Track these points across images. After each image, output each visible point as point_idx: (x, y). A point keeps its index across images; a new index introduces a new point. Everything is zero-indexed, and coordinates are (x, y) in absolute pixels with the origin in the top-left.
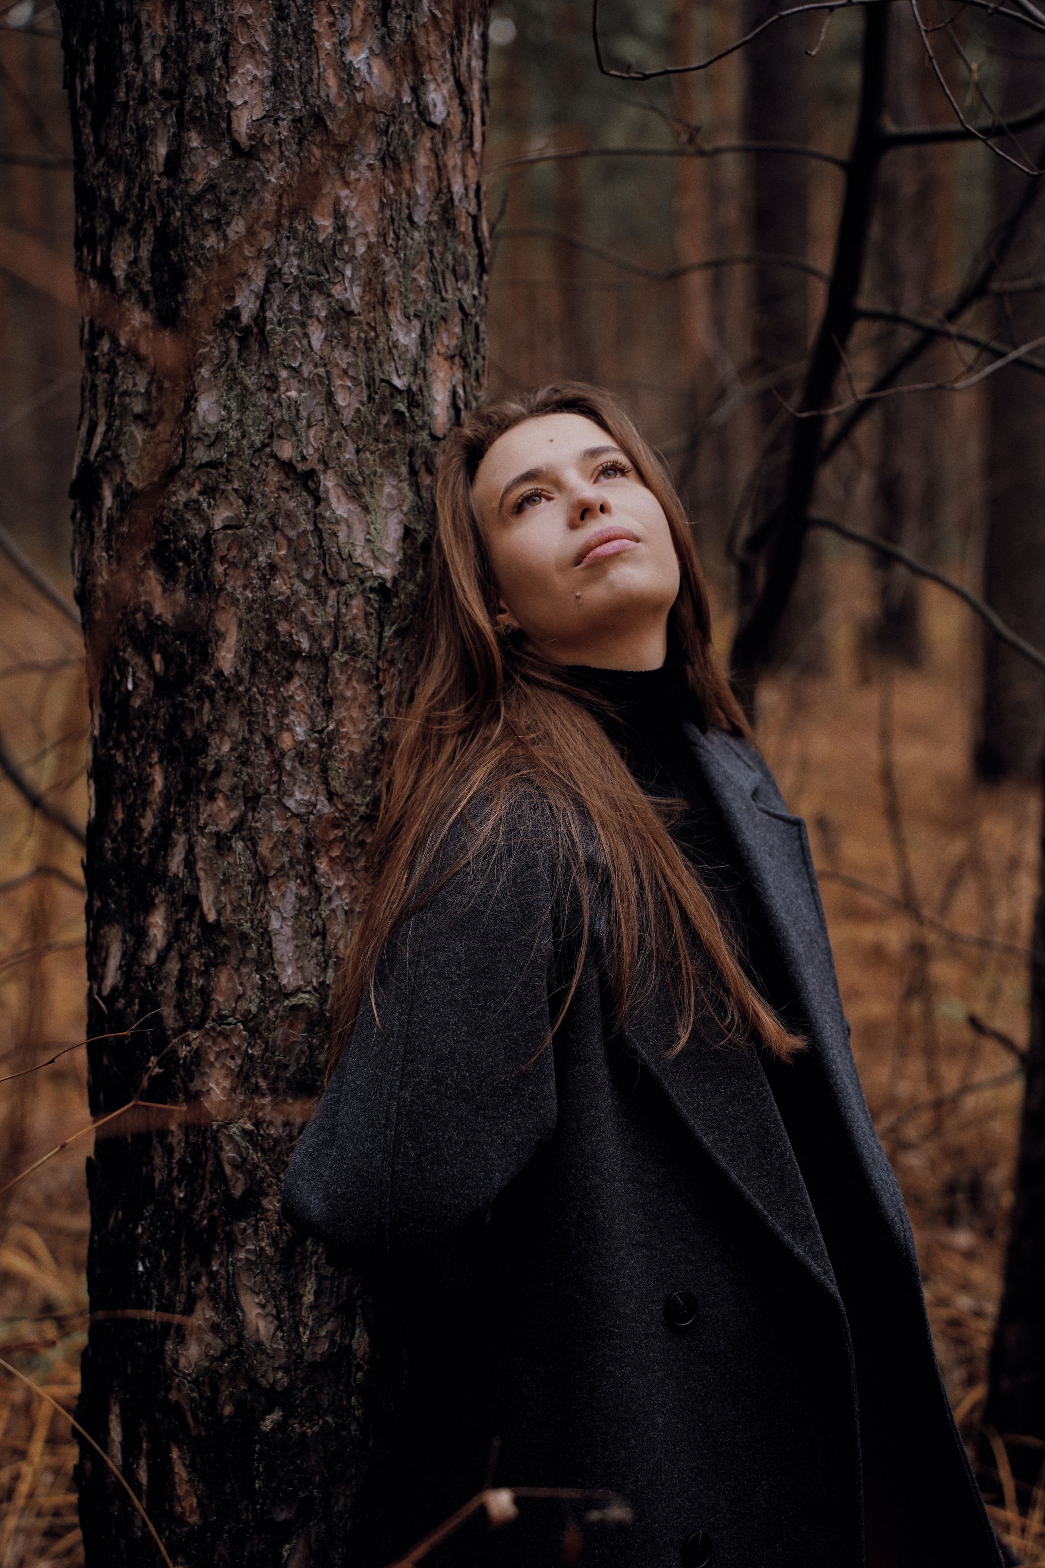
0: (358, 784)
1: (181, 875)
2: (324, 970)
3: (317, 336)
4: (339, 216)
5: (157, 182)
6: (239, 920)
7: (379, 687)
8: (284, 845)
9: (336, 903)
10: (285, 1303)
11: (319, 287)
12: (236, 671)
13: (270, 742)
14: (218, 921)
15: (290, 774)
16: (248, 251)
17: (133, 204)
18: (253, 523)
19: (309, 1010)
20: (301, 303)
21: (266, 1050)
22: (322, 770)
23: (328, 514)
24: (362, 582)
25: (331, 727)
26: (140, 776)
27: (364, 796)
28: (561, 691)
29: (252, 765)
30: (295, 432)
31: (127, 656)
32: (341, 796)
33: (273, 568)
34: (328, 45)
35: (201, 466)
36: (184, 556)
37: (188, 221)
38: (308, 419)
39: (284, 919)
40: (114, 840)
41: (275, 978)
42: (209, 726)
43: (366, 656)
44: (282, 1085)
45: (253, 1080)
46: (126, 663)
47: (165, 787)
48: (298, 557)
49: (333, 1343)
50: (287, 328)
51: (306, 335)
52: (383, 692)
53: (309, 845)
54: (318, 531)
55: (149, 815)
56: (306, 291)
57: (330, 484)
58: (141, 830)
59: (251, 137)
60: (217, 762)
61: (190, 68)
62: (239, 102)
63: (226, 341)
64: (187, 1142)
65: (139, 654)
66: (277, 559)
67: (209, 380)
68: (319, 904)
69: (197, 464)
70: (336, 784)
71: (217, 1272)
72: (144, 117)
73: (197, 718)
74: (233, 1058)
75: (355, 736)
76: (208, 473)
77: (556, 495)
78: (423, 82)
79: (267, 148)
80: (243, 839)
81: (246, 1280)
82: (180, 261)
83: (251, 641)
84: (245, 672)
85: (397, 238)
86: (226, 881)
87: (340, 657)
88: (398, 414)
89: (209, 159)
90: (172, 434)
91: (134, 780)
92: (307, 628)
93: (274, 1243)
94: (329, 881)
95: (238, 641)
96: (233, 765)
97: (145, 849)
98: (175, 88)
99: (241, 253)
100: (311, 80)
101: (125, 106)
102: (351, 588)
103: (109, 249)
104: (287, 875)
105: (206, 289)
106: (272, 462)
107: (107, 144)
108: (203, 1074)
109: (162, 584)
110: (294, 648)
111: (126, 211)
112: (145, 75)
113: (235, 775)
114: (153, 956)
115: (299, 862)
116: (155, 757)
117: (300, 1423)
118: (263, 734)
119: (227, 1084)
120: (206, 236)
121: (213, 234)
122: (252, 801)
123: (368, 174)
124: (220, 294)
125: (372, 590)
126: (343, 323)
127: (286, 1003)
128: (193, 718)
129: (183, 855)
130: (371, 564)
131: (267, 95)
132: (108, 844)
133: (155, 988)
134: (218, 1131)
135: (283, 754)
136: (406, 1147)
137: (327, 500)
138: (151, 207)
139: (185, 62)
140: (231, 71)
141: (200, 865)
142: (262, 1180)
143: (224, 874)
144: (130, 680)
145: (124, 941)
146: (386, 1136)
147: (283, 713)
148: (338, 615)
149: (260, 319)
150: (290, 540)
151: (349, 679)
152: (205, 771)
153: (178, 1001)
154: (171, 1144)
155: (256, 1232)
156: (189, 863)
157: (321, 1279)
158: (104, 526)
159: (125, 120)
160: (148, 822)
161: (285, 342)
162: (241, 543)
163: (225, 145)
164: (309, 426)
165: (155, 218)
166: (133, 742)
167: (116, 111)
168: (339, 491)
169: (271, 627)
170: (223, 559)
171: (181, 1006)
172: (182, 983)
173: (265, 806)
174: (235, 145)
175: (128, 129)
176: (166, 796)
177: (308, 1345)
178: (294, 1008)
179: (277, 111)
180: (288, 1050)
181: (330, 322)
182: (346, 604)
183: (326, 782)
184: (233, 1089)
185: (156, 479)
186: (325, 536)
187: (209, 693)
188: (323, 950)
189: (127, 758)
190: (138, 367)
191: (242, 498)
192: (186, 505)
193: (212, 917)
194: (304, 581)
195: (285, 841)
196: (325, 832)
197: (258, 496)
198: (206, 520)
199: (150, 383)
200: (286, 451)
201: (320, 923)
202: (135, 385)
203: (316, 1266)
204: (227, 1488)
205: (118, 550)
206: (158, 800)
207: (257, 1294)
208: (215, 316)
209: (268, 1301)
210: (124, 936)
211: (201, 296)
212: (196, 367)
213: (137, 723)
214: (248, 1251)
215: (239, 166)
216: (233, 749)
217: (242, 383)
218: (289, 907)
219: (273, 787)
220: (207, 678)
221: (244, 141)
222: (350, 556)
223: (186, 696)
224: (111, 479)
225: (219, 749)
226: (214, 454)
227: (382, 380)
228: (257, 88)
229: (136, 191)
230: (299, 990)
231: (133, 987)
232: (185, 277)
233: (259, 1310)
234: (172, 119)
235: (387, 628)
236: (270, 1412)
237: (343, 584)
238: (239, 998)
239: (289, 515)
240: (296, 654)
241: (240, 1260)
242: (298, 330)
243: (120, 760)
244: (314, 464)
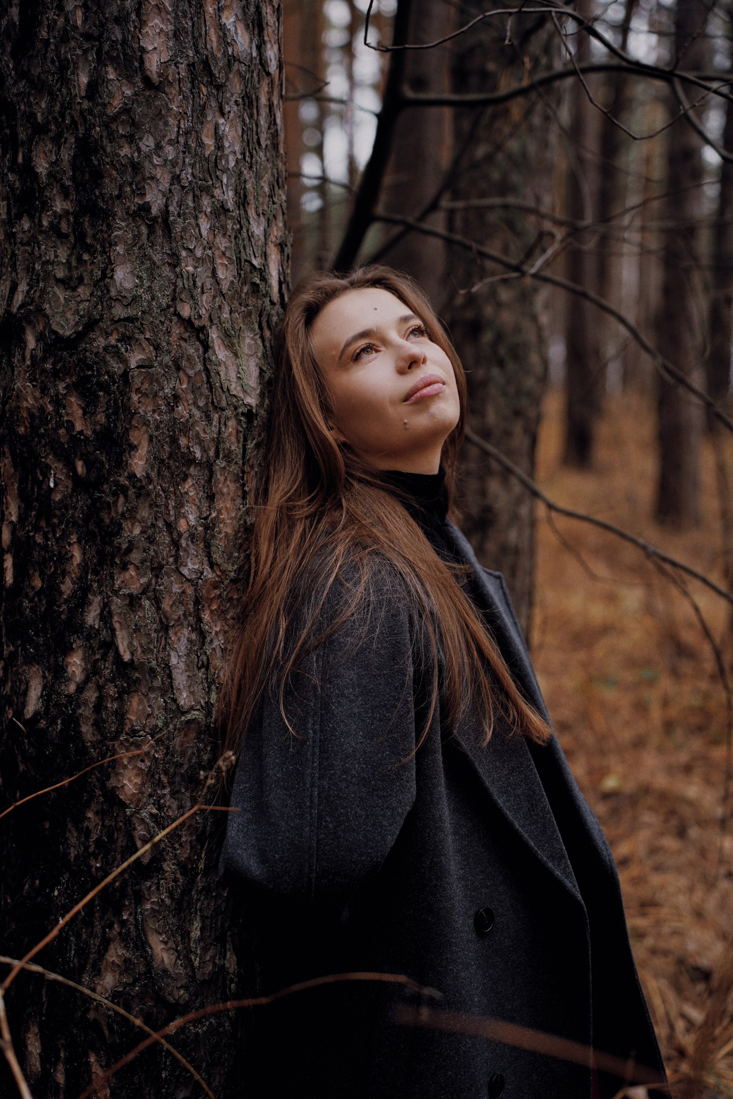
0: (230, 556)
1: (97, 627)
2: (208, 693)
3: (205, 226)
4: (219, 138)
5: (79, 103)
6: (148, 659)
7: (244, 485)
8: (181, 603)
9: (216, 643)
10: (179, 939)
11: (208, 190)
12: (148, 474)
13: (170, 527)
14: (132, 660)
15: (185, 550)
16: (156, 160)
17: (55, 118)
18: (161, 364)
19: (199, 723)
20: (194, 201)
21: (166, 754)
22: (206, 546)
23: (214, 358)
24: (236, 408)
25: (214, 515)
26: (60, 553)
27: (233, 565)
28: (383, 489)
29: (157, 545)
30: (192, 297)
31: (48, 461)
32: (219, 566)
33: (176, 397)
34: (211, 10)
35: (120, 320)
36: (105, 387)
37: (105, 134)
38: (202, 288)
39: (179, 657)
40: (31, 601)
41: (174, 700)
42: (123, 515)
43: (236, 463)
44: (177, 779)
45: (157, 777)
46: (48, 467)
47: (84, 560)
48: (194, 390)
49: (215, 964)
50: (185, 219)
51: (198, 225)
52: (246, 489)
53: (197, 602)
54: (207, 370)
55: (68, 580)
56: (198, 193)
57: (214, 336)
58: (61, 593)
59: (160, 75)
60: (129, 541)
61: (107, 19)
62: (150, 48)
63: (138, 227)
64: (103, 825)
65: (59, 460)
66: (180, 391)
67: (124, 256)
68: (203, 644)
69: (117, 318)
70: (216, 557)
71: (127, 920)
72: (66, 52)
73: (113, 509)
74: (142, 761)
75: (228, 521)
76: (125, 326)
77: (383, 349)
78: (264, 42)
79: (170, 84)
80: (148, 599)
81: (151, 924)
82: (99, 165)
83: (159, 451)
84: (153, 475)
85: (252, 156)
86: (137, 630)
87: (221, 463)
88: (254, 285)
89: (124, 89)
90: (91, 294)
91: (55, 555)
92: (200, 442)
93: (171, 896)
94: (211, 627)
95: (148, 452)
96: (143, 543)
97: (64, 607)
98: (96, 33)
99: (151, 162)
100: (200, 35)
101: (47, 43)
102: (229, 413)
103: (30, 151)
104: (182, 624)
105: (121, 187)
106: (175, 319)
107: (29, 70)
108: (117, 774)
109: (83, 409)
110: (191, 457)
111: (48, 122)
112: (67, 20)
113: (144, 551)
114: (72, 688)
115: (190, 615)
116: (74, 538)
117: (194, 1026)
118: (165, 520)
119: (138, 780)
120: (121, 147)
121: (126, 146)
122: (157, 570)
123: (235, 108)
124: (133, 191)
125: (243, 414)
126: (222, 217)
127: (183, 718)
128: (110, 509)
129: (98, 612)
130: (241, 395)
131: (171, 44)
132: (26, 603)
133: (74, 711)
134: (132, 816)
135: (180, 535)
136: (326, 821)
137: (213, 348)
138: (73, 122)
139: (104, 14)
140: (143, 23)
141: (116, 618)
142: (164, 849)
143: (136, 625)
144: (52, 480)
145: (44, 677)
146: (311, 814)
147: (180, 505)
148: (219, 432)
149: (166, 212)
150: (189, 377)
151: (226, 480)
152: (119, 548)
153: (95, 720)
154: (88, 827)
155: (158, 889)
156: (105, 616)
157: (203, 918)
158: (28, 363)
159: (46, 52)
160: (67, 587)
161: (184, 230)
162: (152, 379)
163: (138, 79)
164: (203, 292)
165: (77, 130)
166: (54, 528)
167: (39, 45)
168: (220, 341)
169: (174, 441)
170: (138, 391)
171: (98, 725)
172: (99, 706)
173: (167, 574)
174: (147, 80)
175: (49, 60)
176: (84, 567)
177: (199, 967)
178: (188, 722)
179: (176, 56)
180: (183, 754)
181: (213, 217)
182: (225, 424)
183: (209, 556)
184: (143, 784)
185: (81, 328)
186: (212, 374)
187: (124, 490)
188: (207, 678)
189: (46, 538)
190: (59, 243)
191: (153, 345)
192: (105, 349)
193: (127, 657)
194: (198, 408)
195: (180, 600)
196: (208, 592)
197: (164, 344)
198: (125, 361)
199: (70, 256)
200: (186, 311)
201: (205, 658)
202: (56, 256)
203: (200, 910)
204: (136, 1079)
205: (42, 382)
206: (76, 570)
207: (161, 934)
208: (129, 208)
209: (169, 939)
210: (44, 672)
211: (117, 193)
212: (111, 245)
213: (58, 513)
214: (153, 903)
215: (150, 96)
216: (142, 532)
217: (150, 259)
218: (183, 648)
219: (171, 560)
220: (121, 479)
221: (155, 78)
222: (228, 390)
223: (104, 492)
224: (34, 327)
225: (131, 532)
226: (130, 312)
227: (246, 261)
228: (163, 38)
229: (57, 108)
230: (192, 708)
231: (54, 711)
232: (102, 177)
233: (163, 946)
234: (92, 56)
235: (249, 442)
236: (173, 1019)
237: (223, 410)
238: (149, 716)
239: (189, 359)
240: (191, 461)
241: (147, 910)
242: (193, 221)
243: (39, 539)
244: (205, 321)
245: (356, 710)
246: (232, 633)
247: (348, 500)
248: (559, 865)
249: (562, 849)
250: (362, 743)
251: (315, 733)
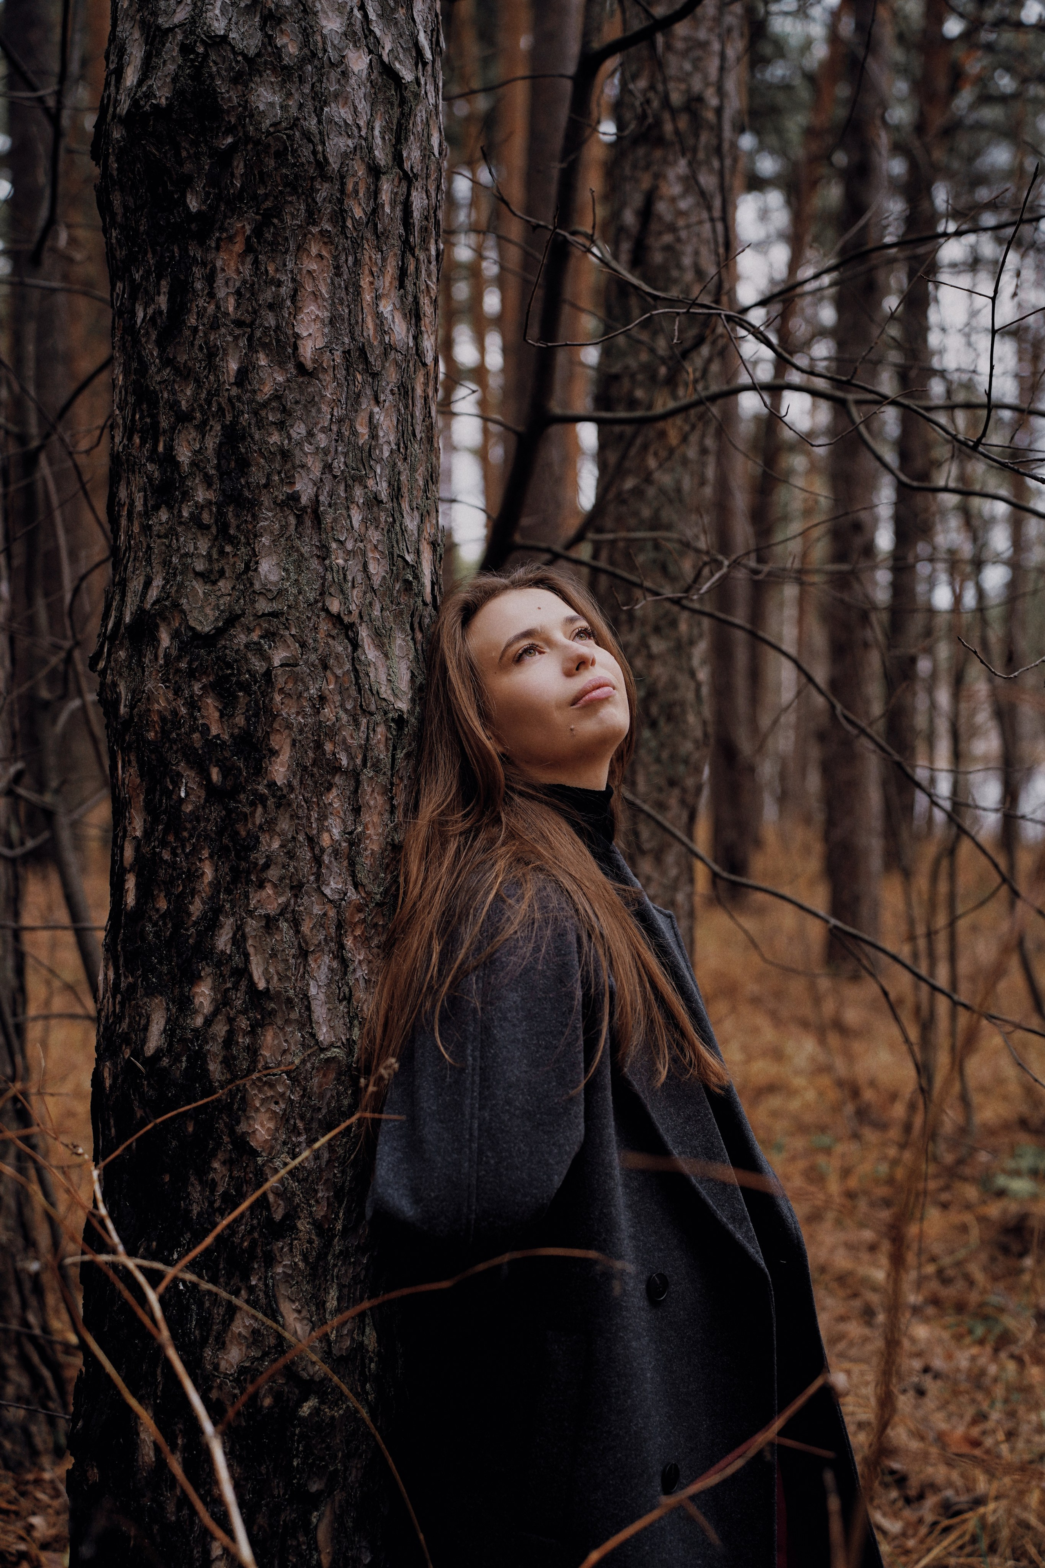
0: (376, 877)
1: (228, 952)
2: (350, 1029)
3: (357, 517)
4: (373, 428)
5: (227, 390)
6: (285, 988)
7: (392, 798)
8: (322, 926)
9: (359, 974)
10: (314, 1309)
11: (361, 480)
12: (289, 782)
13: (312, 841)
14: (268, 989)
15: (328, 868)
16: (307, 448)
17: (201, 406)
18: (306, 663)
19: (339, 1062)
20: (346, 491)
21: (303, 1096)
22: (350, 864)
23: (363, 658)
24: (386, 713)
25: (360, 829)
26: (189, 870)
27: (379, 887)
28: (547, 804)
29: (298, 860)
30: (342, 591)
31: (180, 768)
32: (364, 886)
33: (322, 699)
34: (368, 298)
35: (264, 615)
36: (245, 687)
37: (253, 422)
38: (353, 582)
39: (319, 986)
40: (155, 925)
41: (313, 1035)
42: (261, 827)
43: (384, 774)
44: (315, 1125)
45: (292, 1122)
46: (180, 775)
47: (216, 878)
48: (342, 691)
49: (353, 1339)
50: (336, 510)
51: (349, 516)
52: (395, 802)
53: (339, 926)
54: (356, 670)
55: (197, 900)
56: (350, 482)
57: (364, 634)
58: (189, 915)
59: (314, 361)
60: (267, 856)
61: (260, 305)
62: (305, 334)
63: (286, 517)
64: (231, 1177)
65: (192, 768)
66: (327, 692)
67: (270, 547)
68: (345, 974)
69: (260, 613)
70: (361, 876)
71: (256, 1285)
72: (215, 339)
73: (250, 820)
74: (277, 1103)
75: (374, 837)
76: (270, 621)
77: (547, 650)
78: (421, 332)
79: (325, 370)
80: (286, 921)
81: (283, 1290)
82: (247, 453)
83: (302, 757)
84: (296, 783)
85: (406, 448)
86: (273, 955)
87: (369, 773)
88: (407, 582)
89: (275, 375)
90: (233, 588)
91: (184, 873)
92: (347, 749)
93: (305, 1258)
94: (353, 955)
95: (291, 757)
96: (282, 858)
97: (192, 930)
98: (248, 319)
99: (302, 450)
100: (357, 322)
101: (195, 330)
102: (378, 718)
103: (172, 440)
104: (322, 951)
105: (268, 476)
106: (323, 614)
107: (175, 358)
108: (248, 1118)
109: (220, 711)
110: (337, 765)
111: (193, 410)
112: (218, 307)
113: (284, 867)
114: (199, 1021)
115: (332, 940)
116: (205, 854)
117: (329, 1408)
118: (306, 834)
119: (271, 1125)
120: (270, 434)
121: (276, 433)
122: (297, 889)
123: (391, 397)
124: (282, 480)
125: (393, 720)
126: (375, 509)
127: (322, 1056)
128: (246, 820)
129: (230, 935)
130: (392, 699)
131: (326, 330)
132: (149, 928)
133: (201, 1047)
134: (263, 1165)
135: (323, 850)
136: (487, 1157)
137: (362, 647)
138: (220, 408)
139: (257, 301)
140: (298, 310)
141: (250, 942)
142: (298, 1205)
143: (272, 950)
144: (183, 789)
145: (168, 1009)
146: (470, 1148)
147: (322, 818)
148: (368, 739)
149: (316, 501)
150: (337, 677)
151: (373, 791)
152: (256, 864)
153: (224, 1057)
154: (213, 1180)
155: (291, 1250)
156: (239, 940)
157: (341, 1287)
158: (161, 662)
159: (194, 339)
160: (196, 908)
161: (335, 520)
162: (296, 678)
163: (291, 366)
164: (353, 587)
165: (224, 417)
166: (183, 842)
167: (187, 333)
168: (370, 640)
169: (319, 746)
170: (281, 691)
171: (228, 1062)
172: (229, 1041)
173: (307, 893)
174: (301, 367)
175: (196, 347)
176: (216, 885)
177: (336, 1341)
178: (328, 1060)
179: (331, 343)
180: (321, 1096)
181: (366, 508)
182: (374, 730)
183: (353, 875)
184: (277, 1129)
185: (221, 624)
186: (361, 675)
187: (263, 800)
188: (348, 1012)
189: (174, 854)
190: (199, 535)
191: (299, 642)
192: (247, 646)
193: (262, 985)
194: (346, 711)
195: (321, 922)
196: (352, 915)
197: (311, 641)
198: (268, 659)
199: (210, 548)
200: (335, 606)
201: (347, 990)
202: (196, 548)
203: (337, 1277)
204: (263, 1469)
205: (176, 682)
206: (207, 889)
207: (293, 1302)
208: (276, 497)
209: (303, 1307)
210: (167, 1004)
211: (264, 482)
212: (256, 536)
213: (189, 826)
214: (285, 1266)
215: (303, 382)
216: (281, 846)
217: (298, 550)
218: (323, 977)
219: (312, 878)
220: (260, 787)
221: (309, 365)
222: (378, 693)
223: (240, 802)
224: (169, 624)
225: (270, 846)
226: (275, 606)
227: (399, 556)
228: (319, 325)
229: (203, 396)
230: (332, 1045)
231: (178, 1047)
232: (249, 465)
233: (296, 1315)
234: (243, 342)
235: (399, 751)
236: (306, 1400)
237: (372, 714)
238: (285, 1052)
239: (337, 657)
240: (337, 769)
241: (279, 1274)
242: (344, 512)
243: (166, 856)
244: (355, 618)
245: (520, 1036)
246: (378, 963)
247: (507, 814)
248: (740, 1228)
249: (743, 1210)
250: (526, 1072)
251: (474, 1059)
